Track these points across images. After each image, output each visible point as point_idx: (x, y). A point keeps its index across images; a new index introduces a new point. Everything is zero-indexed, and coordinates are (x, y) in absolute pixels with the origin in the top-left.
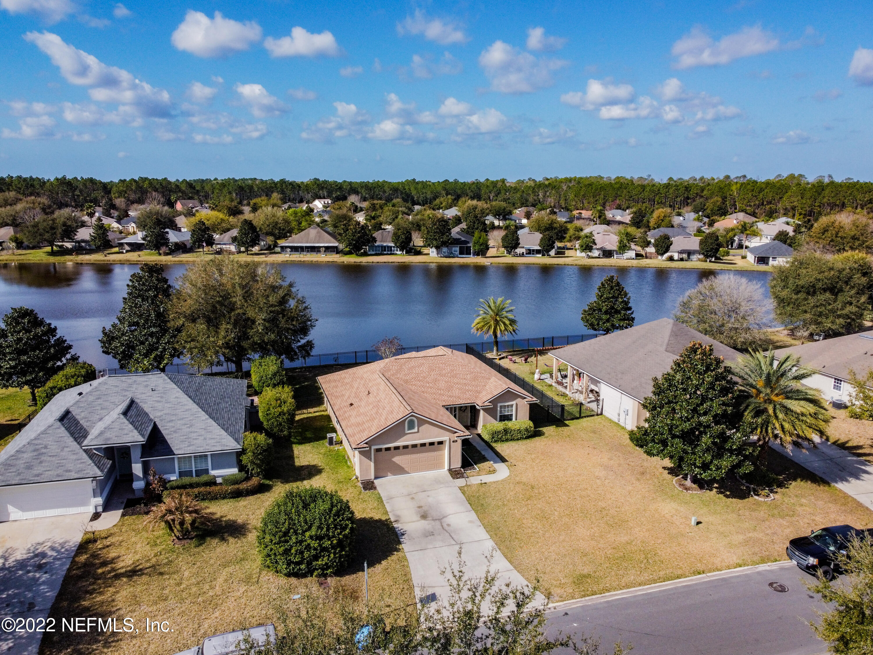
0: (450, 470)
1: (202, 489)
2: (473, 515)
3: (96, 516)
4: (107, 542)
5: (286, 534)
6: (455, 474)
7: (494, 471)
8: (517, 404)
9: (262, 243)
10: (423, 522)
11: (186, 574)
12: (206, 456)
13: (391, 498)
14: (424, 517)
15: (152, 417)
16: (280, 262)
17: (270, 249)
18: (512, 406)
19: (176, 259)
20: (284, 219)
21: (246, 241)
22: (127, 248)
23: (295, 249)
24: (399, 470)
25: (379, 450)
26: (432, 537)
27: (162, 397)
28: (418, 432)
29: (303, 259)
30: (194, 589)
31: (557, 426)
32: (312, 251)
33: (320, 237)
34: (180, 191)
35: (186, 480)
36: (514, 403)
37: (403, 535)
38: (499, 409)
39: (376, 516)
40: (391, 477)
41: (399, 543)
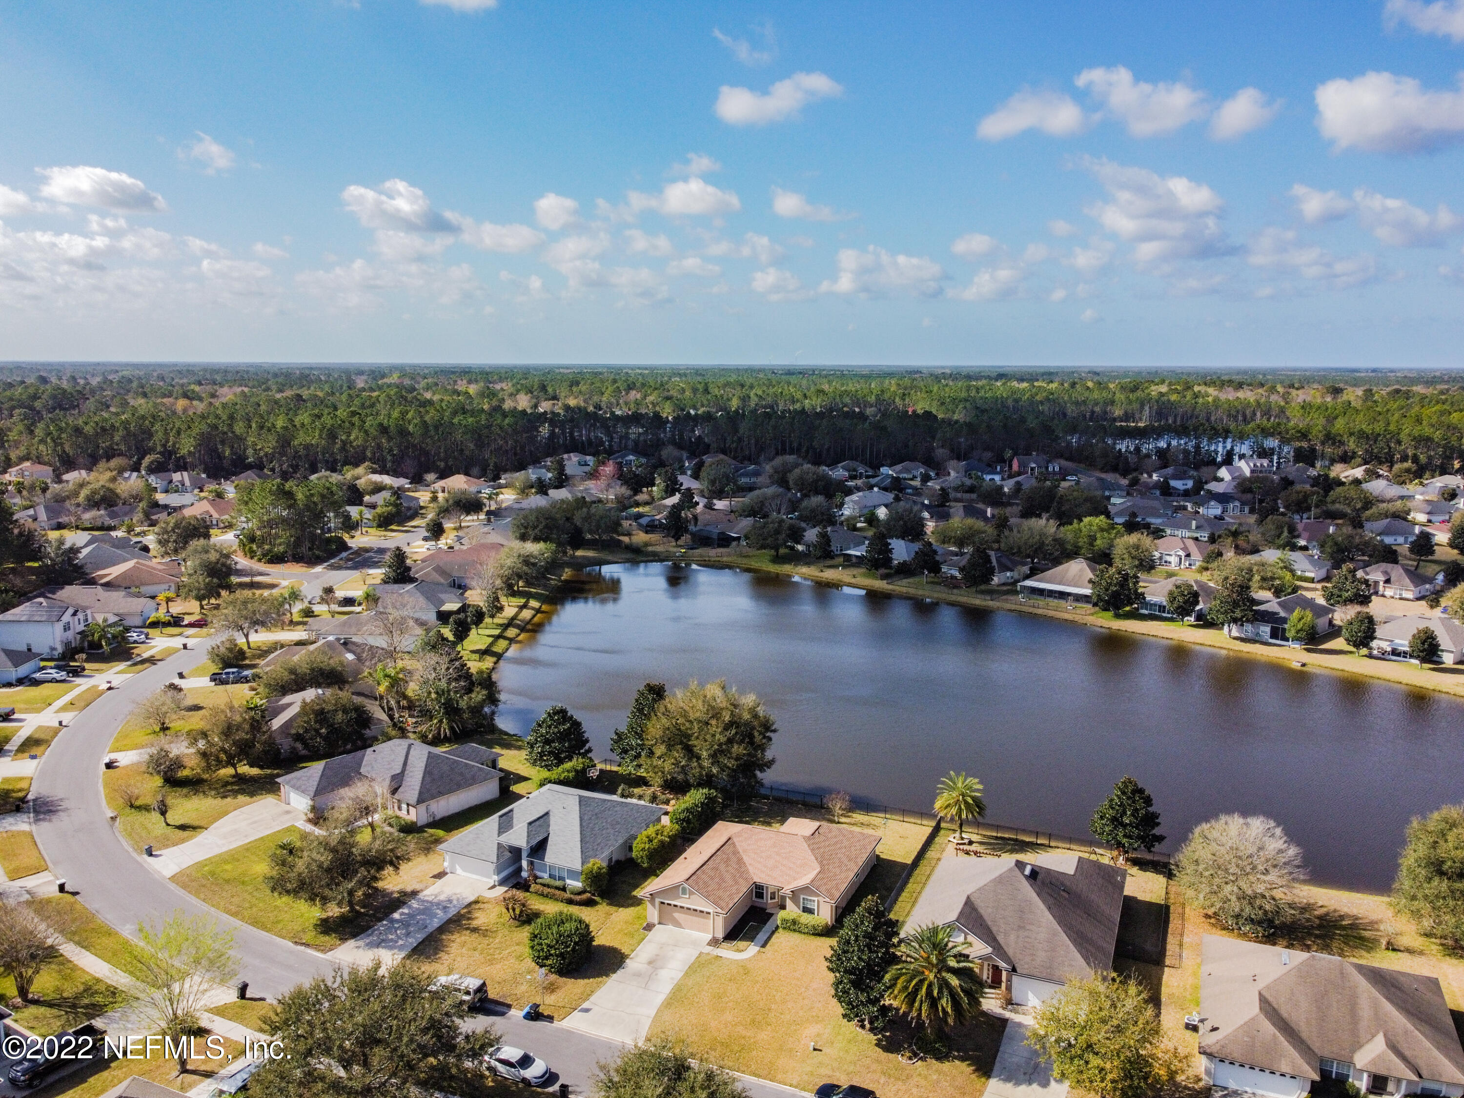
0: (712, 938)
1: (555, 891)
2: (680, 975)
3: (494, 887)
4: (482, 906)
6: (714, 942)
7: (744, 951)
8: (819, 902)
9: (1008, 575)
10: (646, 966)
11: (497, 941)
12: (565, 868)
14: (650, 963)
15: (550, 829)
17: (1014, 586)
18: (814, 901)
23: (1034, 592)
24: (677, 924)
25: (662, 903)
26: (637, 978)
27: (565, 815)
28: (689, 898)
30: (491, 951)
33: (1080, 577)
35: (549, 881)
36: (816, 899)
37: (623, 968)
38: (801, 900)
39: (625, 950)
40: (670, 927)
41: (614, 972)
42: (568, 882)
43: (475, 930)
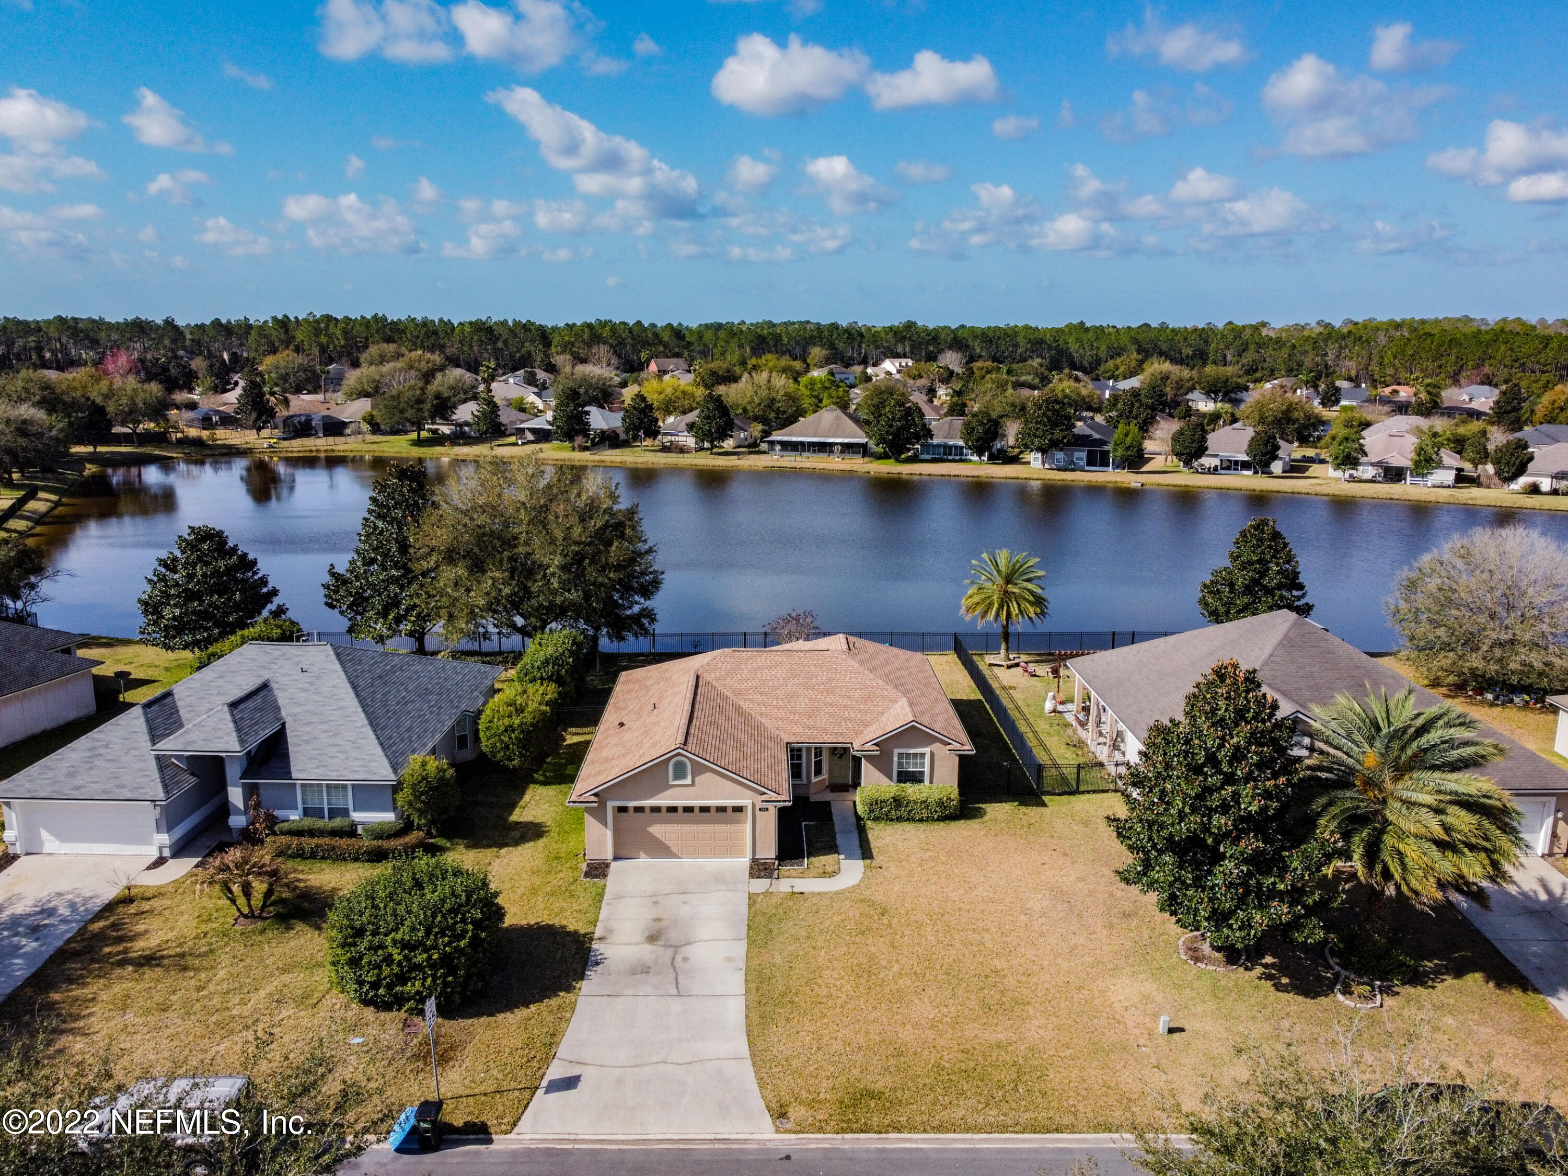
0: (754, 860)
1: (325, 841)
2: (740, 949)
3: (160, 862)
4: (146, 906)
5: (360, 932)
6: (759, 869)
7: (834, 874)
8: (932, 755)
9: (742, 435)
10: (648, 947)
11: (222, 974)
12: (345, 786)
13: (619, 897)
14: (652, 938)
15: (284, 713)
16: (760, 468)
17: (753, 447)
18: (923, 755)
19: (596, 458)
20: (786, 394)
21: (710, 431)
22: (530, 437)
23: (787, 446)
24: (660, 849)
25: (622, 810)
26: (643, 976)
27: (311, 684)
28: (693, 784)
29: (798, 465)
30: (216, 1001)
31: (1023, 803)
32: (820, 451)
33: (838, 426)
34: (661, 342)
35: (309, 822)
36: (927, 750)
37: (597, 964)
38: (896, 759)
39: (573, 924)
40: (643, 861)
41: (582, 977)
42: (357, 816)
43: (150, 960)
